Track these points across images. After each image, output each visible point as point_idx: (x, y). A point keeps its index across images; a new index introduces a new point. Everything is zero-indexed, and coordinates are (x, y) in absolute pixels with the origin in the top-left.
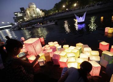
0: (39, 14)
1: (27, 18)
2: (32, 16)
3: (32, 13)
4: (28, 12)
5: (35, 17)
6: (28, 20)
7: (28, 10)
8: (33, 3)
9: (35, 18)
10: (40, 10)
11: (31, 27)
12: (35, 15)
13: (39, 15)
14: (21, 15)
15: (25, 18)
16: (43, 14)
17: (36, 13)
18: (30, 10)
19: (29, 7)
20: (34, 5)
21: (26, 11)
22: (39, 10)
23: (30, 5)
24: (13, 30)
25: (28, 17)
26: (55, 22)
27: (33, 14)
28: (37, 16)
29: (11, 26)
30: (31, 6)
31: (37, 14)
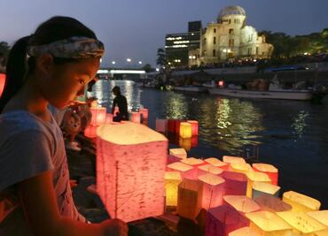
0: (250, 50)
1: (198, 56)
2: (219, 52)
3: (224, 40)
4: (209, 37)
5: (230, 55)
6: (199, 63)
7: (212, 31)
8: (239, 8)
9: (227, 60)
10: (259, 35)
11: (196, 89)
12: (229, 51)
13: (245, 53)
14: (184, 46)
15: (190, 57)
16: (266, 50)
17: (237, 42)
18: (220, 31)
19: (220, 21)
20: (239, 14)
21: (204, 33)
22: (255, 34)
23: (225, 15)
24: (141, 84)
25: (203, 55)
26: (311, 92)
27: (224, 47)
28: (236, 52)
29: (143, 72)
30: (230, 17)
31: (242, 46)
